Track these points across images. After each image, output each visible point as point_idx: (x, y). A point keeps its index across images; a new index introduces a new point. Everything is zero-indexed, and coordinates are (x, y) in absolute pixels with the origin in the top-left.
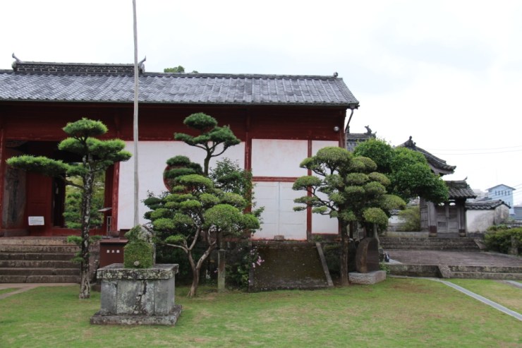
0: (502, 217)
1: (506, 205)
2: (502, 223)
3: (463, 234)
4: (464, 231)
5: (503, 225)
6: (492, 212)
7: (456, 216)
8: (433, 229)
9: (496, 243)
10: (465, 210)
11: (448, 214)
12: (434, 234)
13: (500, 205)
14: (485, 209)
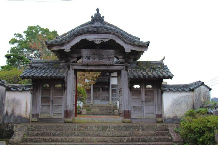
0: (202, 100)
1: (206, 86)
2: (202, 107)
3: (159, 119)
4: (160, 116)
5: (203, 110)
6: (191, 94)
7: (153, 99)
8: (127, 114)
9: (192, 136)
10: (162, 92)
11: (143, 97)
12: (127, 120)
13: (200, 86)
14: (183, 91)
